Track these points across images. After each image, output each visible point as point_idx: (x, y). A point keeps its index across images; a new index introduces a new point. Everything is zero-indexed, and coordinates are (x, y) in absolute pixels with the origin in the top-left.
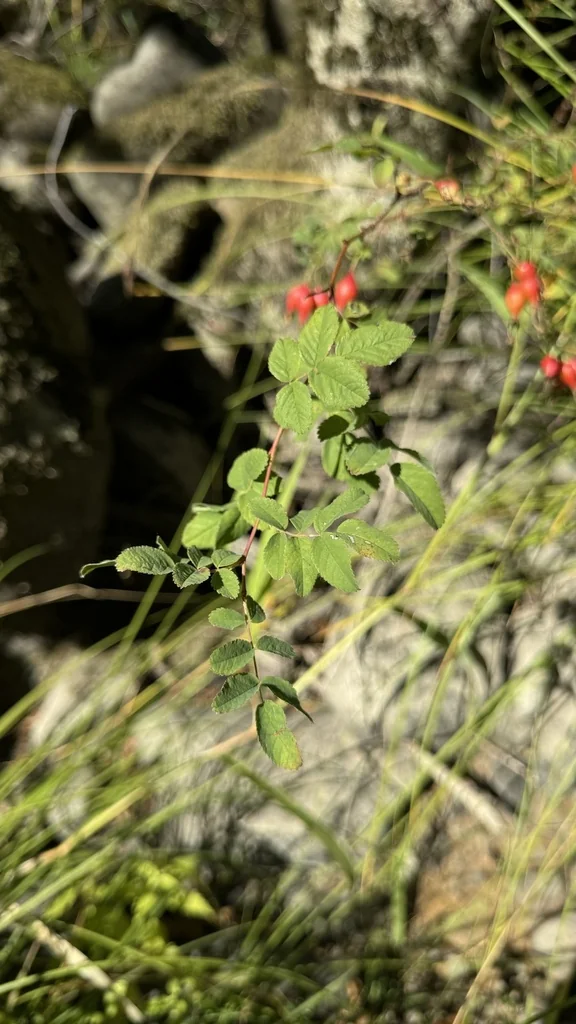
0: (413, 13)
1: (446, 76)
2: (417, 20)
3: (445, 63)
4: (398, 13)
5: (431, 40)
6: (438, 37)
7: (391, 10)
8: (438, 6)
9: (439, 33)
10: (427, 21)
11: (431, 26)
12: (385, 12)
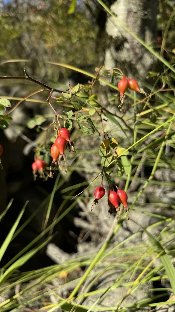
0: (128, 60)
1: (142, 81)
2: (130, 62)
3: (141, 77)
4: (123, 59)
5: (135, 69)
6: (138, 68)
7: (120, 59)
8: (138, 58)
9: (139, 67)
10: (134, 62)
11: (135, 64)
12: (118, 60)
